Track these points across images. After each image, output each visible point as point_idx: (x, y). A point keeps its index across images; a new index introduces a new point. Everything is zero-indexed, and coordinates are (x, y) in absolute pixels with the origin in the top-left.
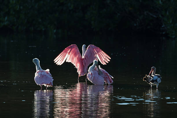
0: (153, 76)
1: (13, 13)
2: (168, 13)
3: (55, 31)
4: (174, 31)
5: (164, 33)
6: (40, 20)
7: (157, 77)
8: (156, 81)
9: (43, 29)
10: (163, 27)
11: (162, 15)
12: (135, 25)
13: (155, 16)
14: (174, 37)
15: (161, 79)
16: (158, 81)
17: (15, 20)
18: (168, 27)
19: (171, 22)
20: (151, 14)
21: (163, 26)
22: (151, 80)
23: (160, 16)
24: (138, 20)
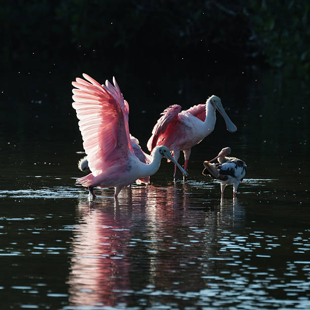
2: (264, 5)
4: (280, 51)
5: (254, 55)
7: (235, 165)
10: (253, 41)
11: (251, 11)
12: (182, 34)
13: (231, 12)
14: (279, 64)
18: (265, 40)
19: (272, 26)
20: (222, 8)
21: (251, 38)
23: (245, 11)
24: (189, 21)
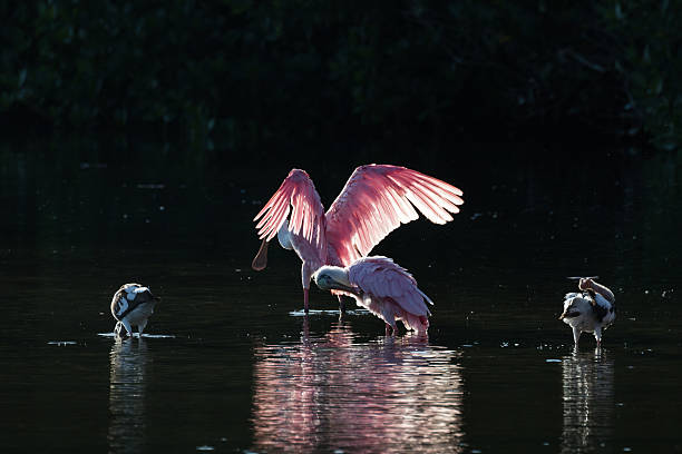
2: (647, 56)
3: (211, 125)
5: (632, 132)
6: (155, 83)
9: (167, 119)
10: (631, 110)
11: (627, 64)
19: (659, 89)
20: (582, 60)
23: (618, 66)
24: (532, 80)
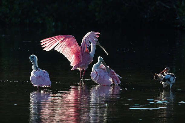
0: (165, 74)
1: (6, 3)
2: (183, 3)
3: (54, 24)
5: (179, 26)
6: (37, 12)
7: (170, 76)
8: (169, 79)
9: (40, 22)
10: (178, 20)
12: (146, 17)
13: (168, 7)
15: (174, 78)
16: (170, 80)
17: (8, 11)
18: (184, 19)
21: (177, 18)
22: (163, 78)
23: (174, 6)
24: (149, 11)
